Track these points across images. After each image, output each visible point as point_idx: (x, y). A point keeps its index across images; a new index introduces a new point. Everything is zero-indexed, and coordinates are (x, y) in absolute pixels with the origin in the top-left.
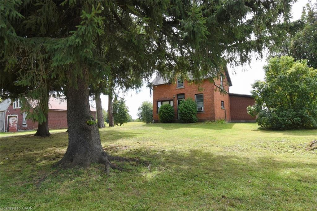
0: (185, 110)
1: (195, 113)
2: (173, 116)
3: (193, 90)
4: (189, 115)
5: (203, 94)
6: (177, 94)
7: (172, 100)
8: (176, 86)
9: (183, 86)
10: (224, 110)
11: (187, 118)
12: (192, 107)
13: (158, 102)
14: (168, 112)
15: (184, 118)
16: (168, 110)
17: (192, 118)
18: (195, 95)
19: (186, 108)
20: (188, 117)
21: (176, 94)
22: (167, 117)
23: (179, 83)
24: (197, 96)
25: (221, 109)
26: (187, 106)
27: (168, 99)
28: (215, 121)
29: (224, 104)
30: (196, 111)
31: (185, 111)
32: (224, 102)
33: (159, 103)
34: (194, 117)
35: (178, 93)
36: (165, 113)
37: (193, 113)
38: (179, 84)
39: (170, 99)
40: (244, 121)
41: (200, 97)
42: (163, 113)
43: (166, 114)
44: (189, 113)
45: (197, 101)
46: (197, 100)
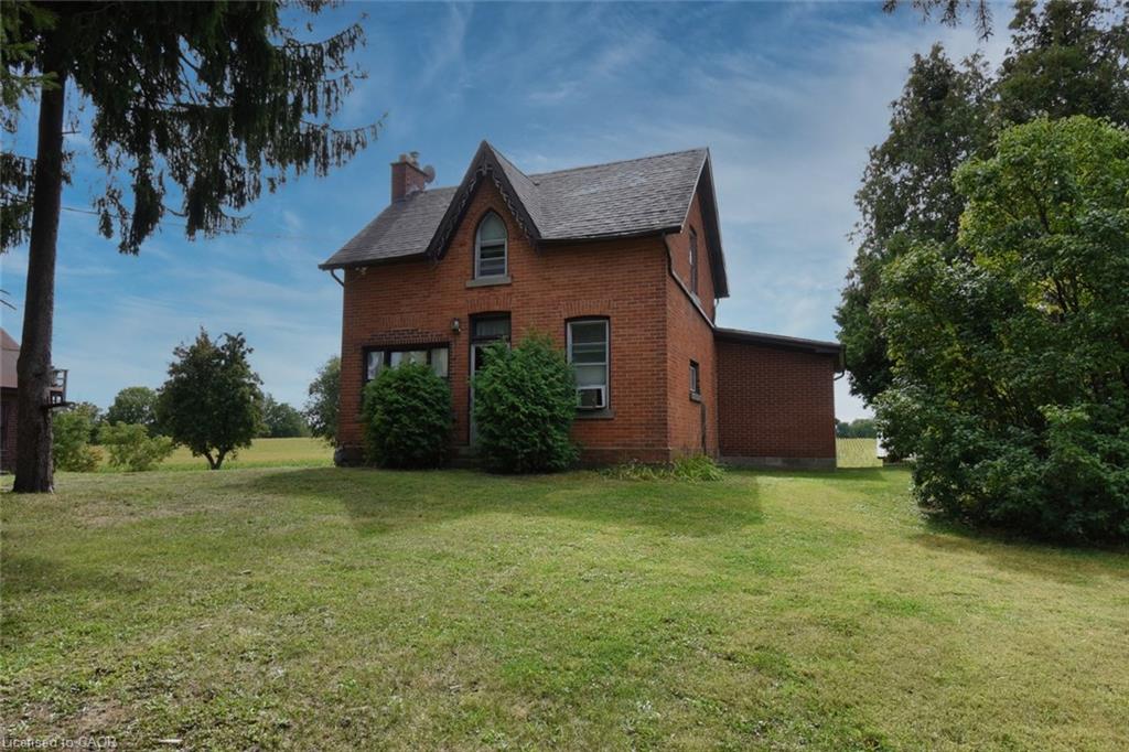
0: (512, 398)
1: (565, 420)
2: (441, 427)
3: (554, 294)
4: (535, 427)
5: (608, 318)
6: (470, 316)
7: (445, 345)
8: (469, 271)
9: (502, 271)
10: (699, 409)
11: (523, 447)
12: (551, 385)
13: (367, 351)
14: (415, 409)
15: (503, 443)
16: (415, 396)
17: (548, 446)
18: (567, 320)
19: (518, 390)
20: (526, 438)
21: (464, 315)
22: (409, 435)
23: (482, 256)
24: (574, 329)
25: (688, 403)
26: (522, 381)
27: (420, 340)
28: (668, 467)
29: (697, 374)
30: (570, 408)
31: (514, 408)
32: (701, 365)
33: (376, 359)
34: (559, 438)
35: (478, 310)
36: (398, 411)
37: (553, 419)
38: (482, 264)
39: (432, 338)
40: (779, 462)
41: (589, 329)
42: (388, 412)
43: (405, 419)
44: (531, 415)
45: (573, 355)
46: (574, 348)
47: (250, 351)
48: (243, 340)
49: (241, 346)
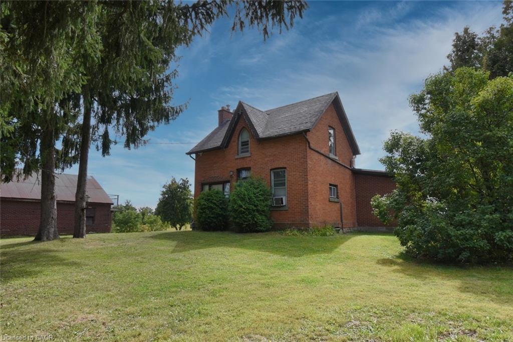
0: (240, 202)
1: (263, 211)
2: (222, 214)
3: (266, 159)
4: (250, 213)
5: (285, 168)
6: (237, 170)
7: (228, 182)
8: (236, 152)
9: (248, 151)
10: (338, 205)
11: (245, 222)
12: (257, 197)
13: (203, 185)
14: (211, 207)
15: (237, 220)
16: (211, 202)
17: (255, 221)
18: (271, 170)
19: (243, 199)
20: (246, 218)
21: (235, 170)
22: (209, 217)
23: (242, 145)
24: (274, 173)
25: (328, 203)
26: (244, 195)
27: (220, 180)
28: (307, 230)
29: (337, 191)
30: (266, 206)
31: (241, 206)
32: (339, 186)
33: (207, 188)
34: (260, 218)
35: (239, 167)
36: (205, 208)
37: (258, 211)
38: (242, 149)
39: (224, 179)
40: (384, 229)
41: (279, 173)
42: (202, 209)
43: (208, 212)
44: (248, 209)
45: (274, 184)
46: (274, 181)
47: (191, 185)
48: (188, 181)
49: (187, 183)
